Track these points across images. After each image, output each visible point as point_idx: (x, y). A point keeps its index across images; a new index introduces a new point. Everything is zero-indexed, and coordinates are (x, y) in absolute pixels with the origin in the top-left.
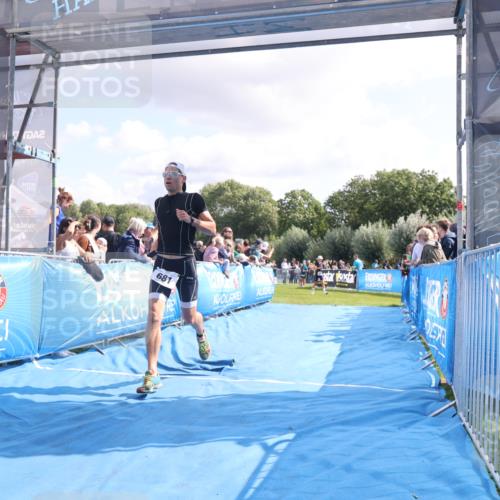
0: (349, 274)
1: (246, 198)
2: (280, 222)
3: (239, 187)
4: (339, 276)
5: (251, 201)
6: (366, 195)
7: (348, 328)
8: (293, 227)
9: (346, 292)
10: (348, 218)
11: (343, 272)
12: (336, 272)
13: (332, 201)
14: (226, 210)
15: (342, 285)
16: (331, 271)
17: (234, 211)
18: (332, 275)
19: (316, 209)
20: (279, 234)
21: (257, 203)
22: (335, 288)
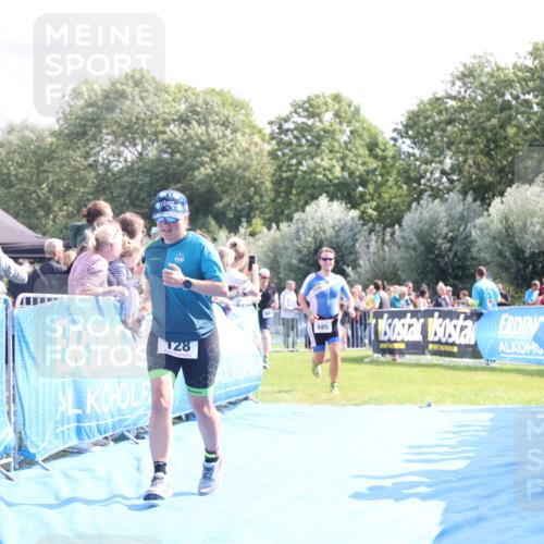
0: (460, 322)
1: (184, 120)
2: (278, 183)
3: (161, 89)
4: (436, 325)
5: (197, 129)
6: (506, 106)
7: (461, 464)
8: (323, 200)
9: (455, 368)
10: (456, 169)
11: (445, 315)
12: (428, 314)
13: (416, 126)
14: (130, 154)
15: (445, 350)
16: (415, 314)
17: (152, 152)
18: (418, 324)
19: (372, 147)
20: (277, 216)
21: (215, 132)
22: (428, 358)
